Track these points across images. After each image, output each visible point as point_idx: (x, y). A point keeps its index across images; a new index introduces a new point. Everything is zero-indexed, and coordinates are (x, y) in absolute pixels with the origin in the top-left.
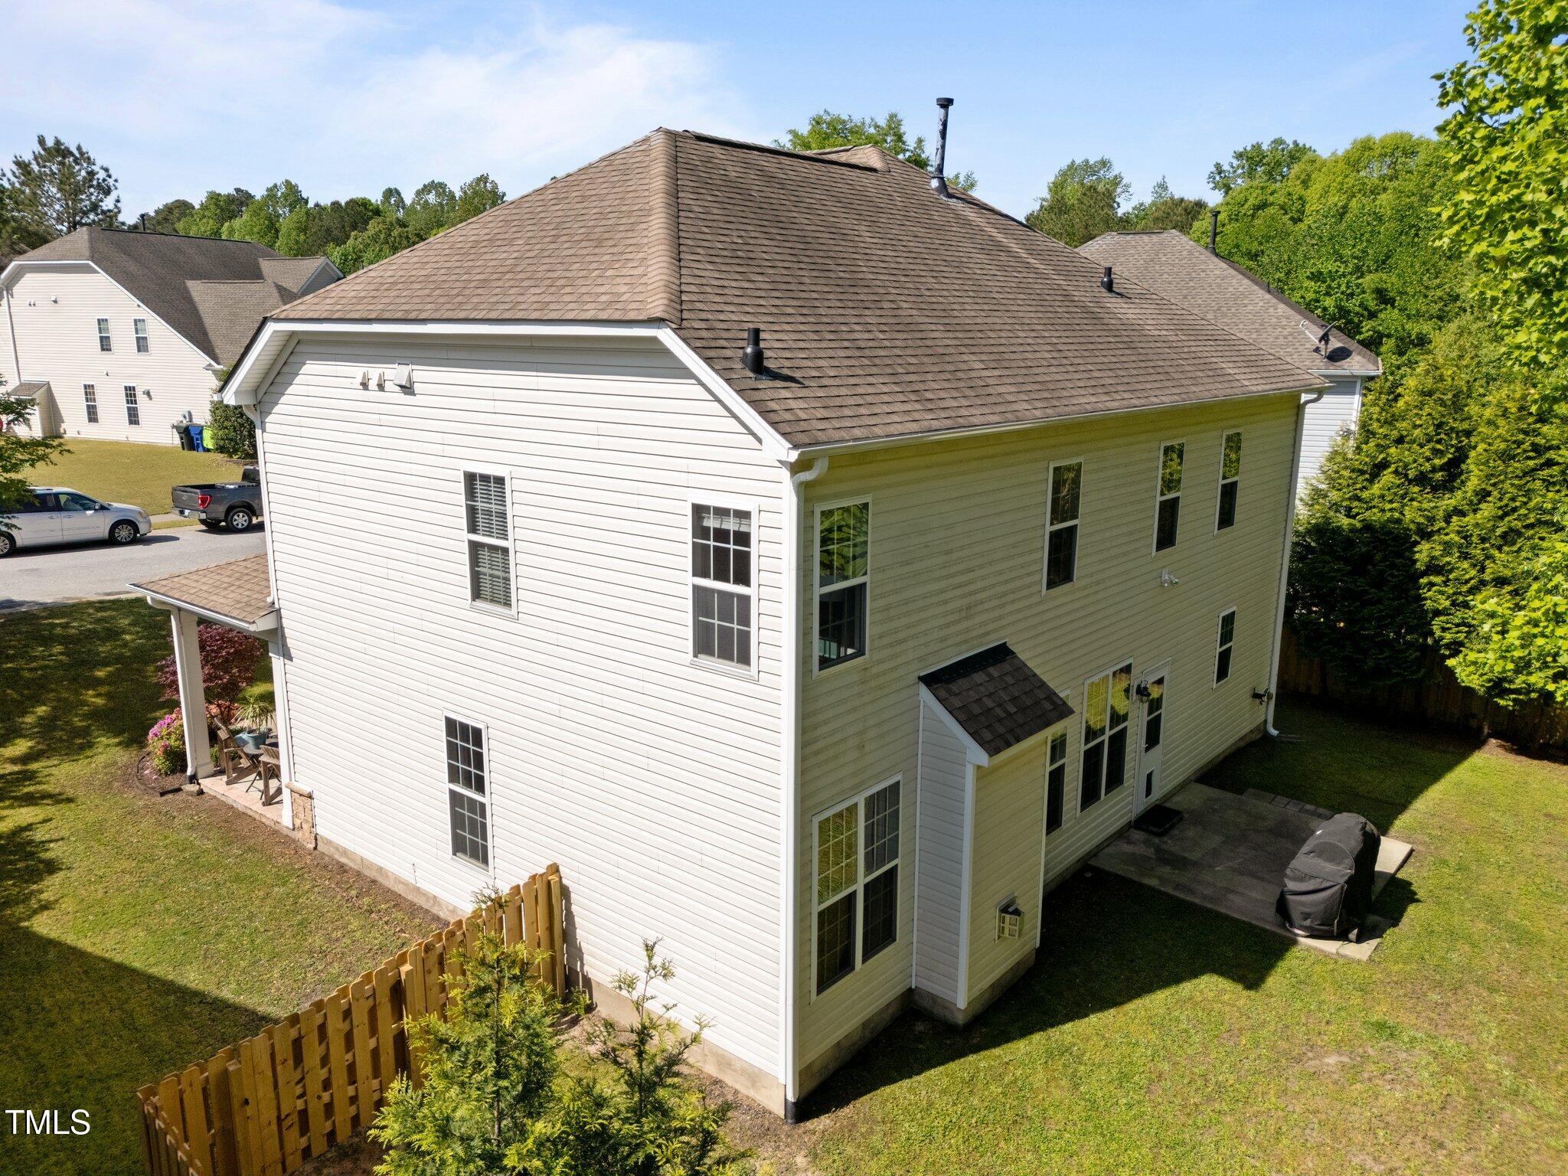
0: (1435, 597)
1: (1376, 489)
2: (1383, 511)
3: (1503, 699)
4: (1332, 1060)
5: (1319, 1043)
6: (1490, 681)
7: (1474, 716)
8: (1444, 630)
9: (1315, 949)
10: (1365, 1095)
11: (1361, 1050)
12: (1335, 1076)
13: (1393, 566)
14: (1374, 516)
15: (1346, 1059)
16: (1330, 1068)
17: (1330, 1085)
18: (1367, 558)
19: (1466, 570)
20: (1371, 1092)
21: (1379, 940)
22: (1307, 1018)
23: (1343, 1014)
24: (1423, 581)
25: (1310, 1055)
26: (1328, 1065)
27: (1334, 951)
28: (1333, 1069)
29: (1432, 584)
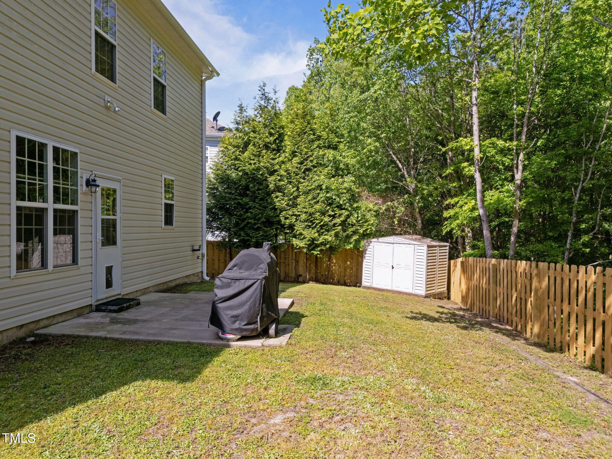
0: (280, 201)
1: (246, 154)
2: (251, 164)
3: (315, 251)
4: (278, 419)
5: (261, 407)
6: (309, 241)
7: (301, 276)
8: (286, 218)
9: (245, 347)
10: (322, 443)
11: (303, 403)
12: (286, 434)
13: (259, 189)
14: (248, 168)
15: (291, 415)
16: (278, 427)
17: (283, 445)
18: (247, 188)
19: (291, 189)
20: (327, 438)
21: (291, 334)
22: (246, 390)
23: (278, 379)
24: (273, 195)
25: (254, 421)
26: (275, 425)
27: (260, 345)
28: (282, 428)
29: (277, 197)
